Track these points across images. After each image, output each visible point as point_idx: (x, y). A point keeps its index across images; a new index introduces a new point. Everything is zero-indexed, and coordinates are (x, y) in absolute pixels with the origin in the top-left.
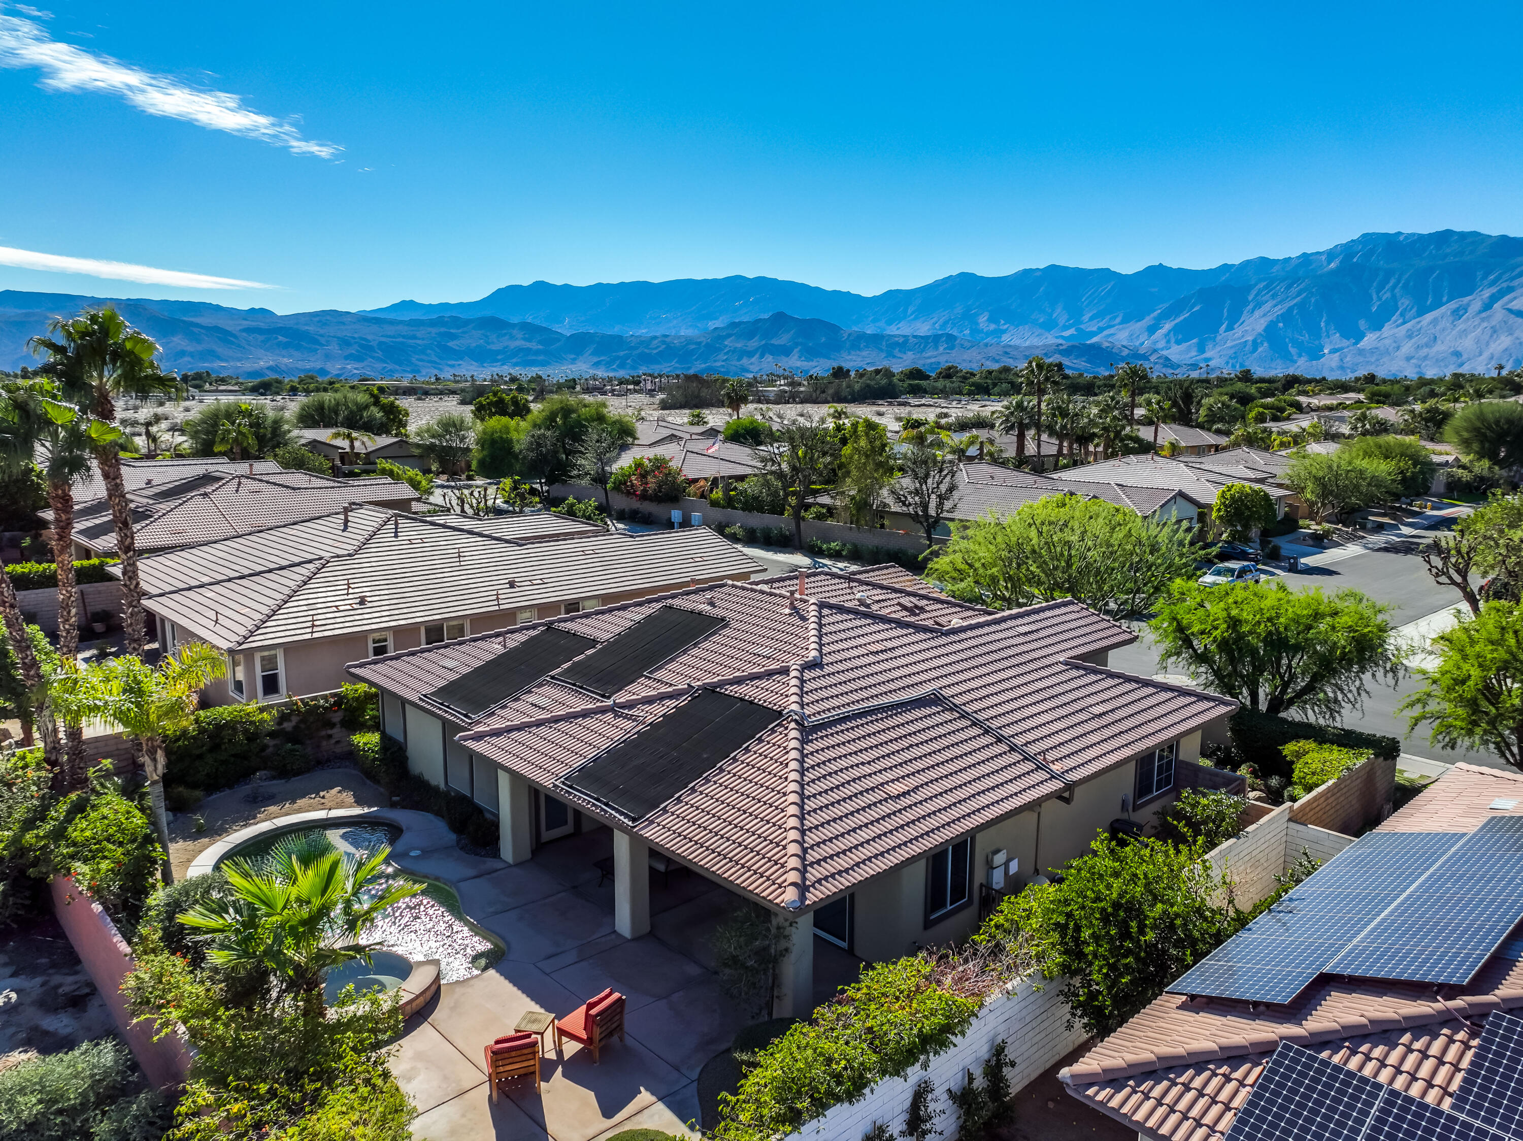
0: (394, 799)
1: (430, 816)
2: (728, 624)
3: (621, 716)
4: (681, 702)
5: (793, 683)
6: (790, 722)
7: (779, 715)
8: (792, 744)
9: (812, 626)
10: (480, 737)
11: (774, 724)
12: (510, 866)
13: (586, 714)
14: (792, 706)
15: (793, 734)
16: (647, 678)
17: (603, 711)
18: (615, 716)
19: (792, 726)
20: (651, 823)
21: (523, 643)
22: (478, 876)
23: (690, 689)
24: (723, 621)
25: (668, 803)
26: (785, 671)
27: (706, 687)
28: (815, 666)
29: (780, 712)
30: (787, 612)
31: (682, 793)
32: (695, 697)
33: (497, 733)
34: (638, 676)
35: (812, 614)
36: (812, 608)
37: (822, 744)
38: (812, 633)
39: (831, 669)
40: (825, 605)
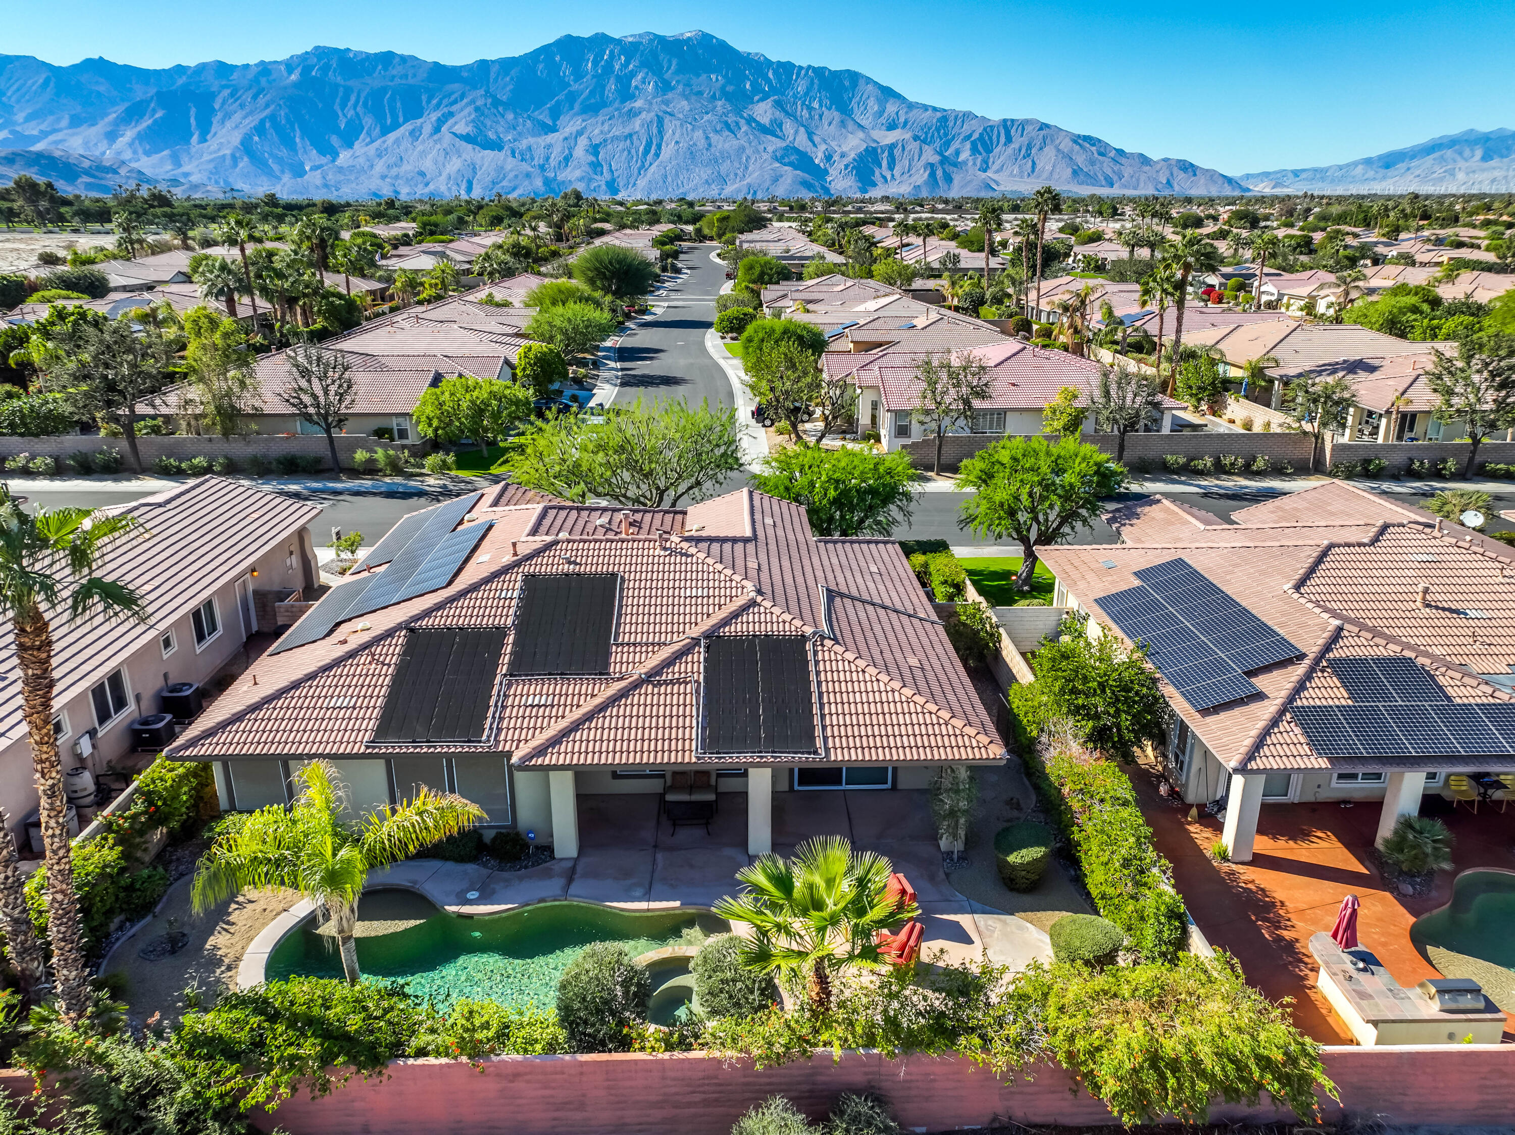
2: (623, 578)
3: (659, 684)
4: (700, 655)
5: (777, 610)
6: (822, 641)
7: (804, 638)
8: (850, 656)
9: (710, 561)
10: (541, 751)
11: (809, 646)
12: (576, 860)
13: (624, 694)
14: (805, 628)
15: (839, 649)
16: (617, 645)
17: (637, 685)
18: (654, 686)
19: (828, 643)
20: (827, 750)
21: (404, 654)
22: (570, 880)
23: (696, 642)
24: (614, 575)
25: (818, 731)
26: (753, 603)
27: (708, 636)
28: (759, 592)
29: (803, 636)
30: (662, 553)
31: (817, 720)
32: (708, 648)
33: (555, 741)
34: (608, 646)
35: (693, 550)
36: (685, 545)
37: (852, 648)
38: (719, 566)
39: (767, 591)
40: (684, 539)
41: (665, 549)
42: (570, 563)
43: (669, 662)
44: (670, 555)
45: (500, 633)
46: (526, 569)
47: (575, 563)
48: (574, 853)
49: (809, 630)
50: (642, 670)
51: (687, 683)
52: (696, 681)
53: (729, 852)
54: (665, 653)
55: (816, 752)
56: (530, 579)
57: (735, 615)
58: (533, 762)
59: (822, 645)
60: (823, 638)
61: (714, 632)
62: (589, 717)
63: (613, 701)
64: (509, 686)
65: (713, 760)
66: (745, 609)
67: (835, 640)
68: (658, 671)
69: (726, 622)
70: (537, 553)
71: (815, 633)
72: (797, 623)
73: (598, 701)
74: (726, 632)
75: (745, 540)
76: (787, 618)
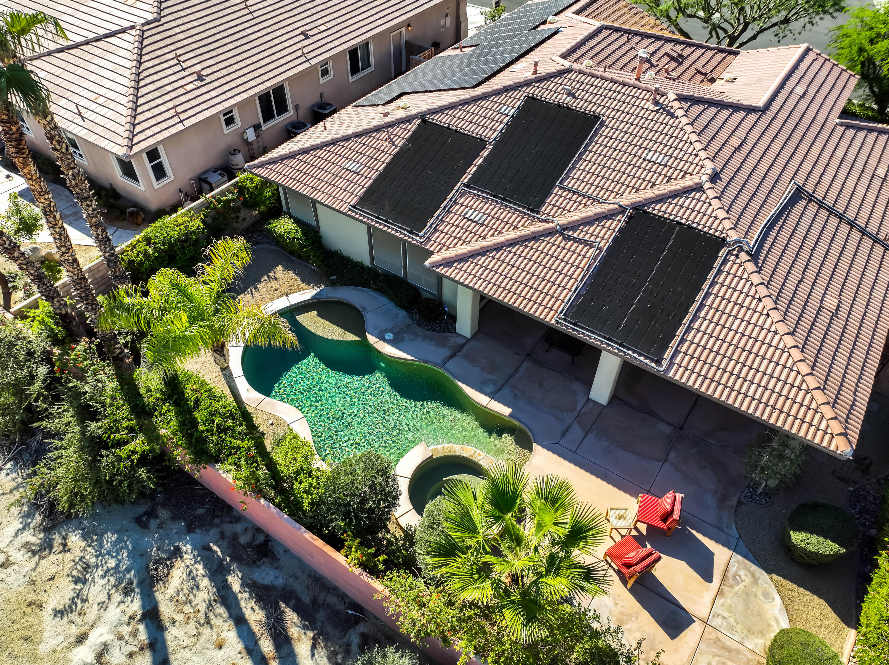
0: (331, 278)
1: (372, 293)
2: (603, 122)
3: (569, 238)
4: (618, 223)
5: (716, 204)
6: (739, 252)
7: (723, 242)
8: (756, 279)
9: (689, 128)
10: (448, 263)
11: (723, 253)
12: (468, 340)
13: (536, 237)
14: (732, 233)
15: (751, 267)
16: (560, 188)
17: (550, 233)
18: (564, 239)
19: (744, 256)
20: (671, 363)
21: (409, 140)
22: (453, 355)
23: (622, 210)
24: (596, 118)
25: (675, 342)
26: (699, 188)
27: (637, 207)
28: (715, 177)
29: (724, 240)
30: (652, 107)
31: (681, 331)
32: (630, 218)
33: (463, 259)
34: (552, 186)
35: (680, 113)
36: (676, 105)
37: (768, 269)
38: (694, 137)
39: (725, 177)
40: (681, 98)
41: (656, 103)
42: (570, 94)
43: (588, 222)
44: (657, 111)
45: (482, 143)
46: (533, 90)
47: (573, 95)
48: (468, 335)
49: (733, 236)
50: (563, 220)
51: (591, 246)
52: (601, 249)
54: (597, 209)
55: (658, 362)
56: (531, 100)
57: (675, 195)
58: (438, 270)
59: (737, 256)
60: (741, 249)
61: (644, 205)
62: (499, 247)
63: (524, 240)
64: (462, 195)
65: (568, 329)
66: (687, 191)
67: (754, 257)
68: (574, 226)
69: (661, 199)
70: (550, 77)
71: (736, 242)
72: (727, 224)
73: (513, 235)
74: (658, 209)
75: (750, 110)
76: (722, 214)
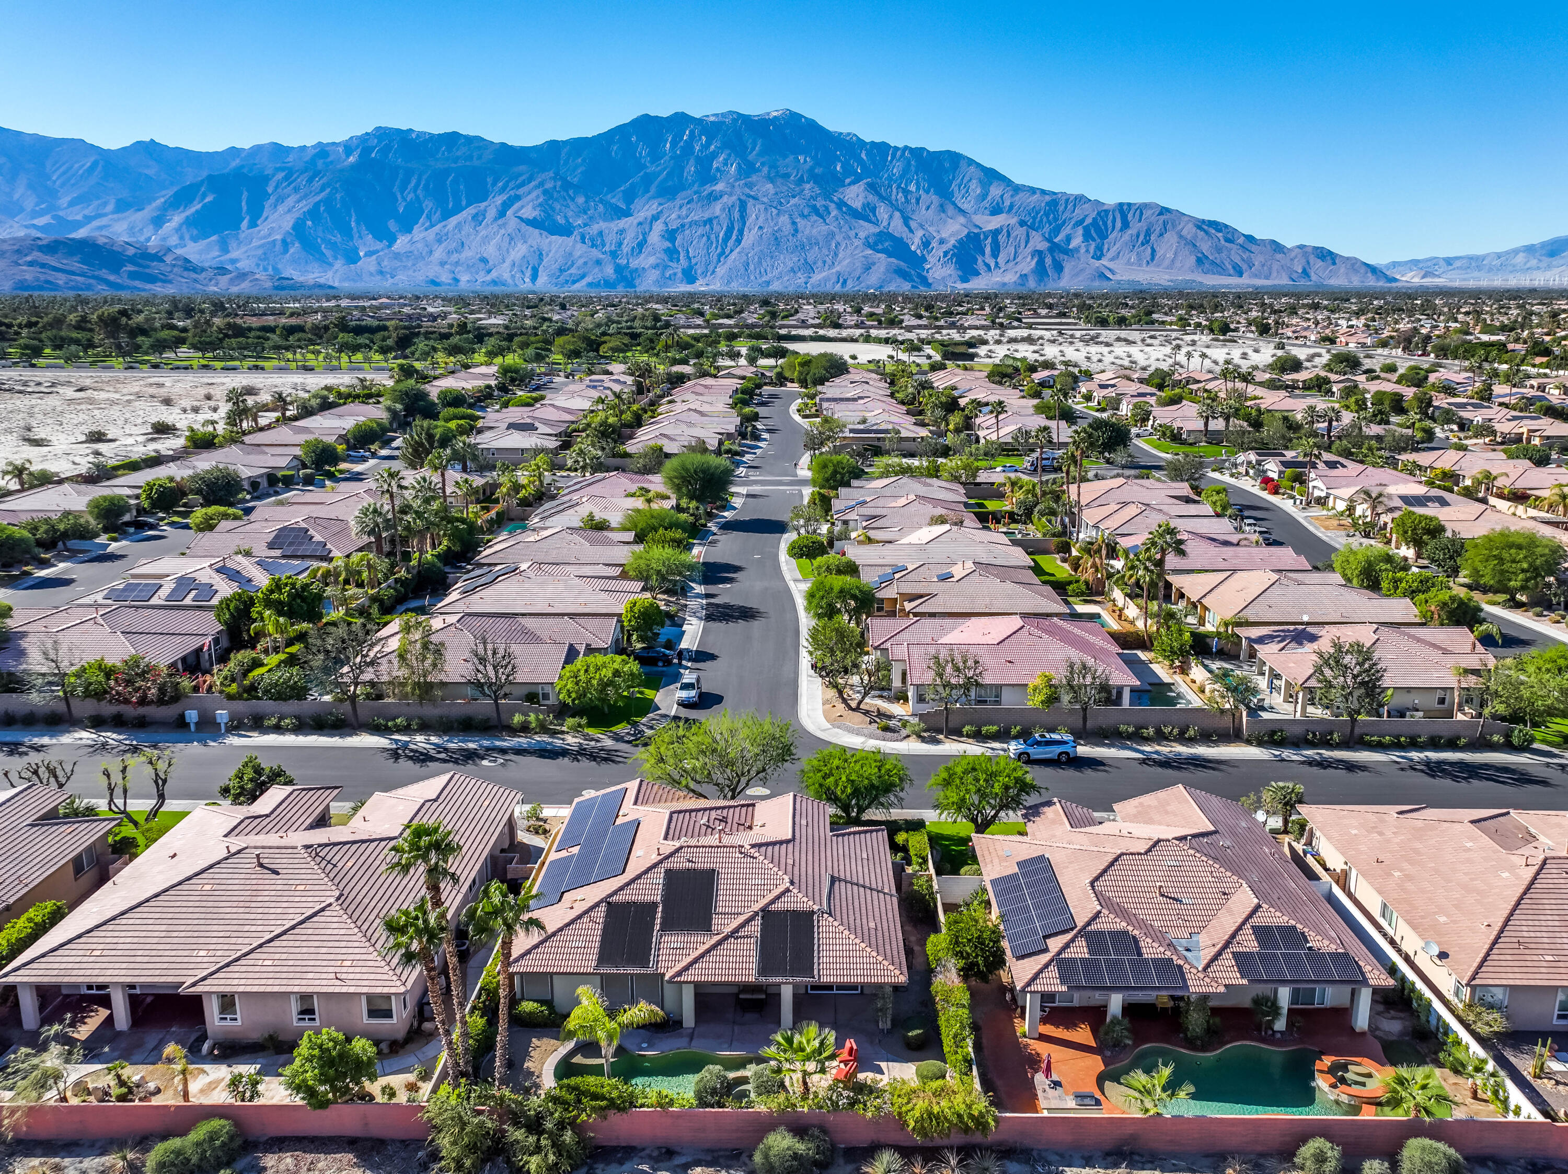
2: (718, 871)
3: (737, 938)
4: (758, 921)
5: (800, 895)
6: (822, 915)
7: (813, 912)
8: (836, 923)
9: (765, 861)
10: (679, 974)
11: (815, 917)
12: (694, 1029)
13: (719, 943)
14: (814, 906)
15: (831, 919)
16: (716, 915)
17: (726, 938)
18: (735, 939)
19: (825, 916)
20: (819, 976)
21: (606, 916)
22: (691, 1039)
23: (756, 914)
24: (714, 870)
25: (816, 966)
26: (788, 890)
27: (763, 910)
28: (792, 883)
29: (812, 910)
30: (741, 857)
31: (816, 960)
32: (763, 918)
33: (686, 968)
34: (711, 914)
35: (757, 855)
36: (752, 851)
37: (838, 917)
38: (771, 866)
39: (796, 880)
40: (753, 846)
41: (742, 854)
42: (689, 861)
43: (742, 925)
44: (745, 858)
45: (654, 905)
46: (667, 865)
47: (692, 861)
48: (693, 1025)
49: (816, 908)
50: (727, 930)
51: (751, 938)
52: (756, 936)
53: (771, 1026)
54: (741, 919)
55: (814, 977)
56: (668, 872)
57: (778, 897)
58: (675, 979)
59: (822, 917)
60: (822, 913)
61: (766, 908)
62: (702, 956)
63: (714, 947)
64: (661, 937)
65: (763, 979)
66: (783, 894)
67: (830, 915)
68: (736, 930)
69: (773, 902)
70: (671, 855)
71: (818, 910)
72: (811, 903)
73: (707, 946)
74: (773, 907)
75: (787, 842)
76: (805, 899)
